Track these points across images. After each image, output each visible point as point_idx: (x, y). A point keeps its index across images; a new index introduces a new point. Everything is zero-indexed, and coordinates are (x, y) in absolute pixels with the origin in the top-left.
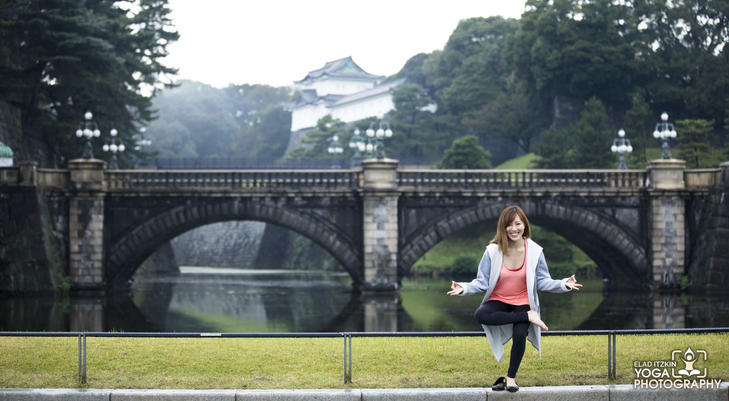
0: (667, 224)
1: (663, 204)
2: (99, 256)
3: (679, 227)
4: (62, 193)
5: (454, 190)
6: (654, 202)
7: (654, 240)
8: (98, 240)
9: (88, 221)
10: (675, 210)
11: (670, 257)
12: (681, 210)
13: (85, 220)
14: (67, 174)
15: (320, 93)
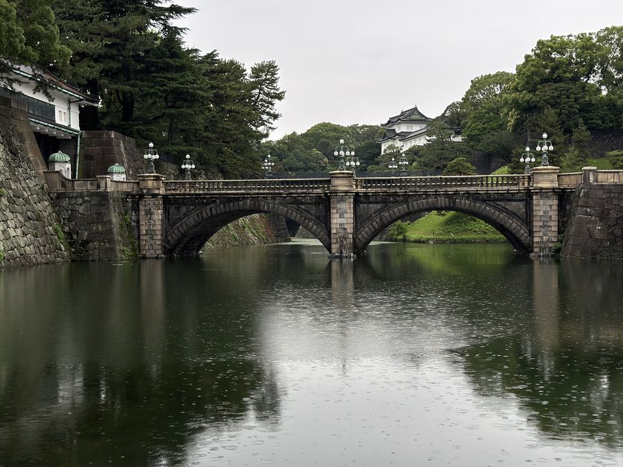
0: (544, 212)
1: (541, 198)
3: (554, 214)
4: (133, 196)
5: (392, 191)
6: (534, 197)
7: (535, 224)
8: (158, 227)
9: (151, 214)
10: (550, 202)
11: (546, 235)
12: (555, 202)
13: (149, 213)
14: (138, 183)
15: (398, 131)
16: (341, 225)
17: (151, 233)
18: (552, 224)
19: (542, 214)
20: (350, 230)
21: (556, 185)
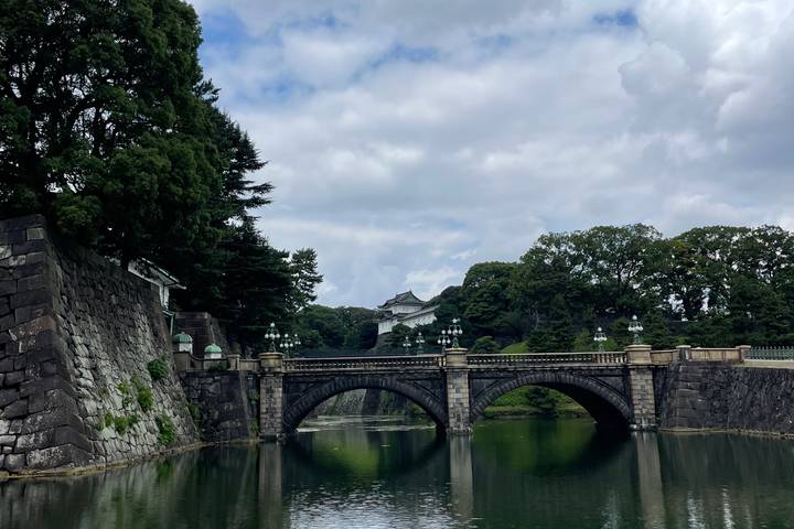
0: (642, 386)
1: (638, 373)
2: (280, 415)
3: (649, 388)
4: (255, 375)
5: (503, 367)
6: (632, 372)
7: (634, 397)
8: (279, 405)
9: (273, 392)
10: (646, 377)
11: (645, 408)
12: (651, 377)
13: (270, 391)
14: (259, 362)
15: (394, 313)
16: (457, 400)
17: (272, 412)
18: (649, 397)
19: (639, 388)
20: (466, 405)
21: (650, 362)
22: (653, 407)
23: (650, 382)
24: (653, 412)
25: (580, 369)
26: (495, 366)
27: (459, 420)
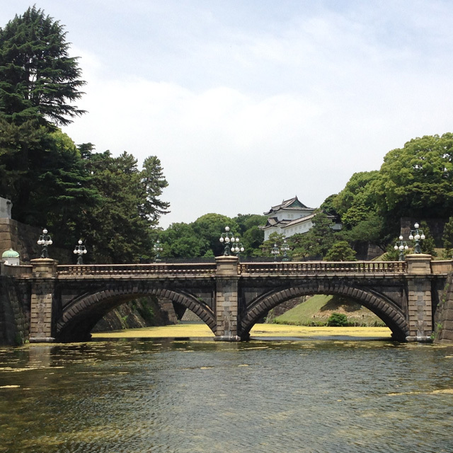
0: (419, 297)
1: (416, 284)
2: (49, 320)
3: (427, 299)
4: (26, 280)
6: (409, 283)
7: (410, 308)
8: (48, 310)
9: (43, 297)
10: (424, 288)
11: (421, 319)
12: (429, 288)
13: (41, 296)
14: (31, 267)
15: (280, 219)
16: (226, 308)
17: (42, 316)
18: (426, 308)
19: (416, 299)
20: (235, 313)
21: (430, 273)
22: (430, 318)
23: (429, 293)
24: (430, 324)
25: (355, 278)
26: (267, 275)
27: (227, 328)
